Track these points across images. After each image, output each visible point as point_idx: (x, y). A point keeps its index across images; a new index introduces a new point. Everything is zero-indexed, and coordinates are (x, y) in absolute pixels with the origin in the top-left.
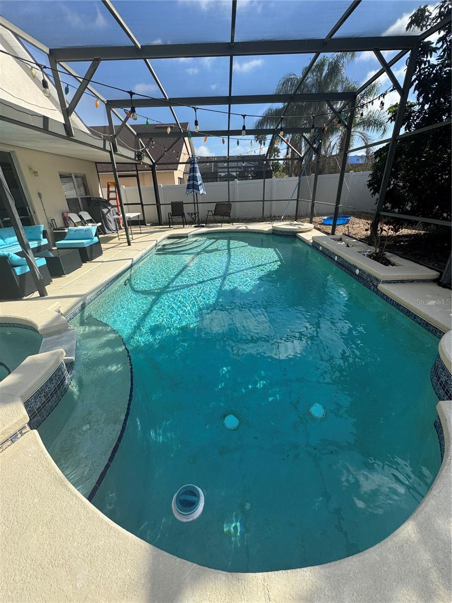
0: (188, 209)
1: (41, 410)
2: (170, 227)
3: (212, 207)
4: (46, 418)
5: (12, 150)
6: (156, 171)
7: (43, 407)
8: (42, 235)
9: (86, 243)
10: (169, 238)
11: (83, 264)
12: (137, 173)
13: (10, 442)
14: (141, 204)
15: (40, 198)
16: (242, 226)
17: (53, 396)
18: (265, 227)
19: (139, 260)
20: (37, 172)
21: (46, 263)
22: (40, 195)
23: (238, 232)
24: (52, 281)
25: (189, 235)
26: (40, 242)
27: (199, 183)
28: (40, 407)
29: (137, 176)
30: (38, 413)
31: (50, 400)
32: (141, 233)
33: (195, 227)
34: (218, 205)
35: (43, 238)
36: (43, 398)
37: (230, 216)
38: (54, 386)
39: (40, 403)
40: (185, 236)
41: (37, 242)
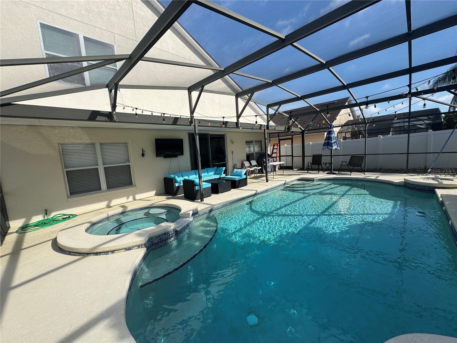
0: (325, 160)
1: (156, 244)
2: (308, 172)
3: (348, 158)
4: (157, 249)
5: (225, 133)
6: (305, 135)
7: (158, 244)
8: (223, 172)
9: (237, 178)
10: (299, 180)
11: (232, 189)
12: (292, 137)
13: (137, 247)
14: (292, 156)
15: (232, 154)
16: (372, 176)
17: (164, 241)
18: (397, 178)
19: (264, 192)
20: (233, 142)
21: (211, 186)
22: (232, 152)
23: (365, 181)
24: (211, 195)
25: (315, 179)
26: (221, 176)
27: (333, 141)
28: (156, 243)
29: (292, 139)
30: (155, 245)
31: (161, 242)
32: (283, 175)
33: (327, 173)
34: (353, 157)
35: (224, 173)
36: (159, 240)
37: (361, 167)
38: (166, 238)
39: (157, 241)
40: (312, 180)
41: (219, 175)
